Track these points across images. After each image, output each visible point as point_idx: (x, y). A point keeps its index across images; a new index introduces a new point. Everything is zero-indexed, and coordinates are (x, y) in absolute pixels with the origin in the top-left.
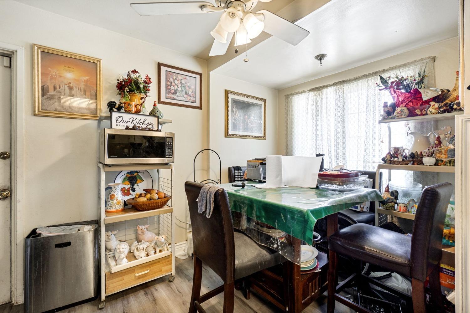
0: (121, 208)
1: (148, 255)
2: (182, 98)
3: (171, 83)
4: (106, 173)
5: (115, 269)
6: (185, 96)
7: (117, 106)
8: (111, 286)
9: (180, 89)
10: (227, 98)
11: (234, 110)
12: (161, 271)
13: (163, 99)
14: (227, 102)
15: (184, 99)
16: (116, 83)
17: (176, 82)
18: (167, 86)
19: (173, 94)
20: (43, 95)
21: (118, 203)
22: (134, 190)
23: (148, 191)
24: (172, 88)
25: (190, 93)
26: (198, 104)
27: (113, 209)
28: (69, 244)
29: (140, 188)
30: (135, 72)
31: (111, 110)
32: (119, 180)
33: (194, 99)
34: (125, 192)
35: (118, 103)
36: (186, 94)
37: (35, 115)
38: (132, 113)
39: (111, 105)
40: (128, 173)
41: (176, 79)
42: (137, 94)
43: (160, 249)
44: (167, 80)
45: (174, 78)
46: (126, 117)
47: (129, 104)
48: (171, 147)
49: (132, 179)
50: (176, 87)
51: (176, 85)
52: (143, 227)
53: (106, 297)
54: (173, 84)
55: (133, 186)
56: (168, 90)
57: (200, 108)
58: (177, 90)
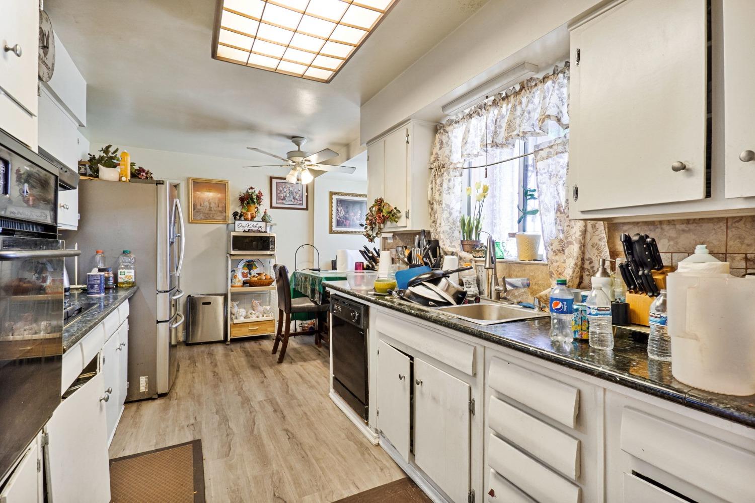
0: (241, 285)
1: (257, 317)
2: (290, 203)
3: (281, 191)
4: (232, 260)
5: (236, 321)
6: (293, 200)
7: (239, 215)
8: (234, 332)
9: (288, 195)
10: (331, 199)
11: (339, 209)
12: (267, 330)
13: (274, 205)
14: (331, 203)
15: (292, 203)
16: (238, 197)
17: (285, 190)
18: (277, 194)
19: (282, 200)
20: (194, 210)
21: (239, 281)
22: (250, 274)
23: (259, 274)
24: (282, 195)
25: (297, 197)
26: (304, 206)
27: (236, 285)
28: (209, 303)
29: (254, 272)
30: (252, 188)
31: (235, 219)
32: (241, 266)
33: (301, 202)
34: (244, 275)
35: (239, 212)
36: (294, 198)
37: (189, 223)
38: (248, 220)
39: (235, 214)
40: (247, 262)
41: (285, 187)
42: (252, 205)
43: (267, 315)
44: (277, 189)
45: (283, 187)
46: (244, 223)
47: (246, 214)
48: (274, 243)
49: (250, 265)
50: (285, 194)
51: (285, 192)
52: (257, 302)
53: (231, 339)
54: (283, 192)
55: (250, 271)
56: (278, 198)
57: (307, 209)
58: (286, 196)
